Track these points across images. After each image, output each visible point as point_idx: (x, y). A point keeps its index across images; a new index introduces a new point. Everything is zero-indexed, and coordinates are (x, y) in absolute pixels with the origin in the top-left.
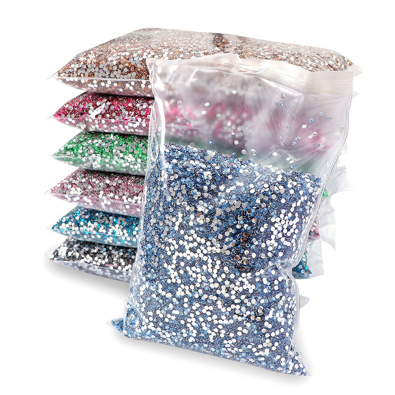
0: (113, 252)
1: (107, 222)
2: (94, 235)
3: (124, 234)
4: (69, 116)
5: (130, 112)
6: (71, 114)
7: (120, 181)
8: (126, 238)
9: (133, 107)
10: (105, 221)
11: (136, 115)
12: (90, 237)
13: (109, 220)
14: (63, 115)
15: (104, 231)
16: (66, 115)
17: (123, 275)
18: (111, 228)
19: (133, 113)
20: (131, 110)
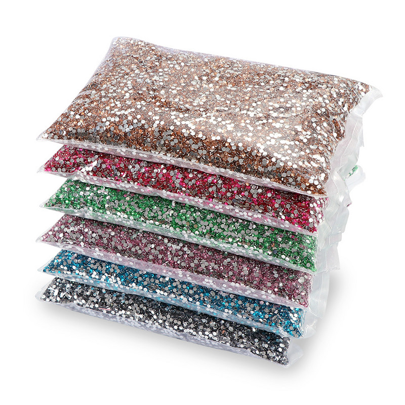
0: (106, 296)
1: (100, 268)
2: (86, 279)
3: (117, 282)
4: (59, 169)
5: (122, 173)
6: (62, 168)
7: (113, 234)
8: (119, 286)
9: (125, 168)
10: (98, 267)
11: (128, 176)
12: (83, 280)
13: (102, 267)
14: (54, 169)
15: (97, 277)
16: (57, 169)
17: (116, 319)
18: (104, 274)
19: (125, 174)
20: (122, 172)
